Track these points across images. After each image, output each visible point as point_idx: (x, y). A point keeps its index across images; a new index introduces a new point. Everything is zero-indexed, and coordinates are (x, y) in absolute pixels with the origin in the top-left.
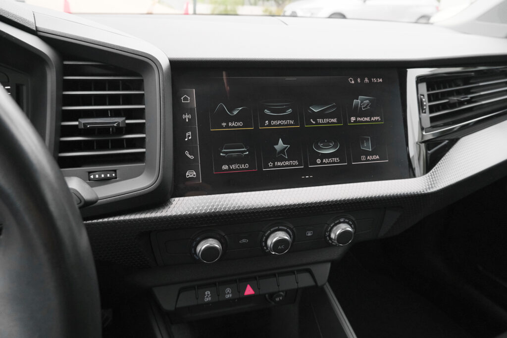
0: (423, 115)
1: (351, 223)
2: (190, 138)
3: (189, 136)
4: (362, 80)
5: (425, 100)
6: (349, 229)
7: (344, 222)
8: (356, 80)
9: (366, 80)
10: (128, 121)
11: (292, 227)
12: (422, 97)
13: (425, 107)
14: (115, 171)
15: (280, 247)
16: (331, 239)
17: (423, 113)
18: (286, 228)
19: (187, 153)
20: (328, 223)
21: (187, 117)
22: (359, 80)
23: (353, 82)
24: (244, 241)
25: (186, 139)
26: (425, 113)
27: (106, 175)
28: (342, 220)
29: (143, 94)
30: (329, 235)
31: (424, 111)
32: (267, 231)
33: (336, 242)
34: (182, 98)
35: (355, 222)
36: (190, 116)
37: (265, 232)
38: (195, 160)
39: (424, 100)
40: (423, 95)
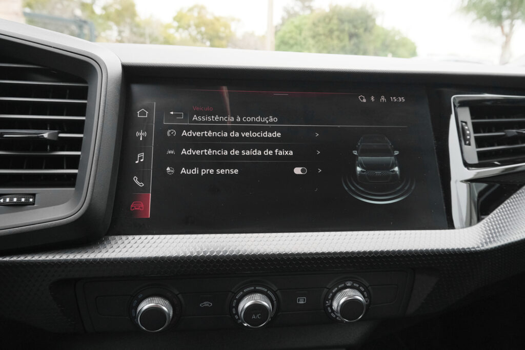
0: (465, 147)
1: (363, 290)
2: (142, 160)
3: (141, 158)
4: (378, 98)
5: (469, 129)
6: (359, 297)
7: (352, 287)
8: (368, 98)
9: (383, 99)
10: (61, 135)
11: (275, 288)
12: (464, 124)
13: (468, 137)
14: (34, 195)
15: (254, 317)
16: (333, 311)
17: (465, 144)
18: (266, 290)
19: (136, 179)
20: (328, 287)
21: (141, 135)
22: (373, 99)
23: (364, 100)
24: (206, 304)
25: (137, 162)
26: (469, 144)
27: (19, 199)
28: (349, 284)
29: (85, 104)
30: (331, 306)
31: (467, 142)
32: (239, 292)
33: (339, 315)
34: (138, 112)
35: (370, 288)
36: (145, 134)
37: (236, 294)
38: (145, 189)
39: (466, 128)
40: (466, 123)
